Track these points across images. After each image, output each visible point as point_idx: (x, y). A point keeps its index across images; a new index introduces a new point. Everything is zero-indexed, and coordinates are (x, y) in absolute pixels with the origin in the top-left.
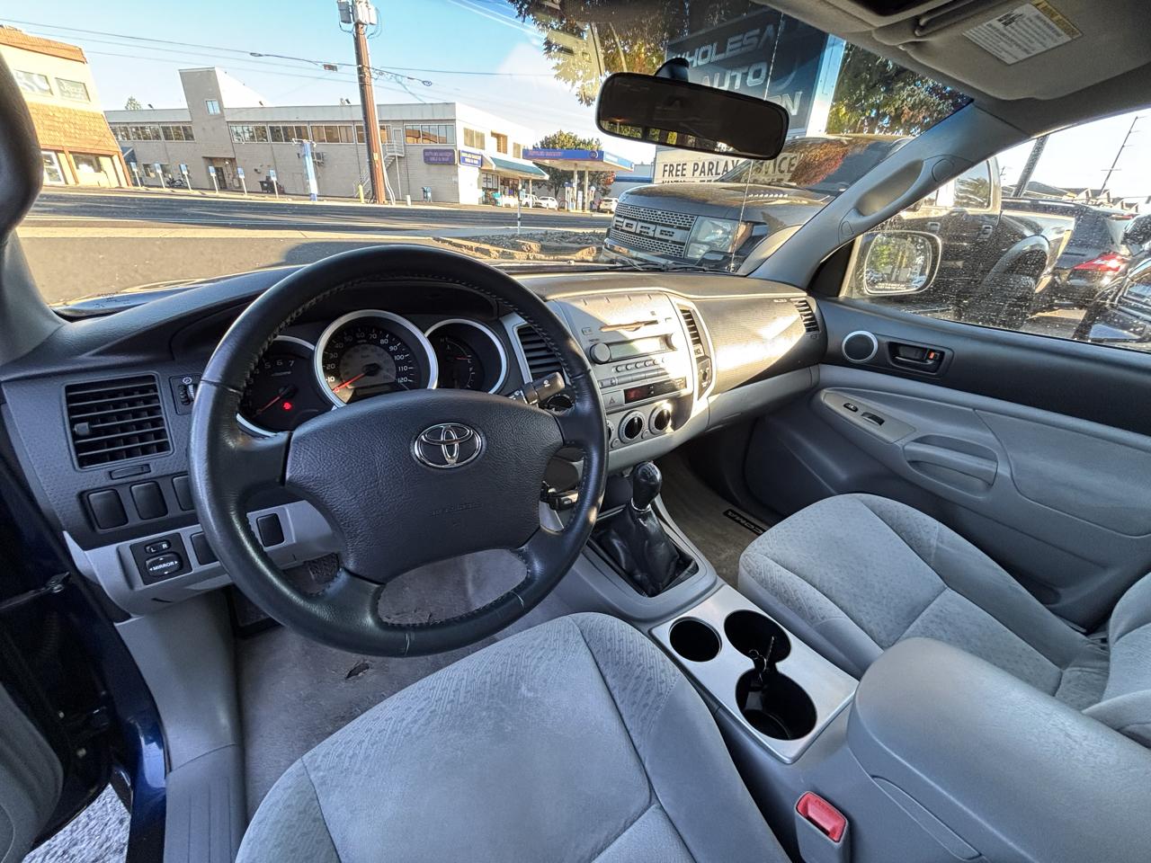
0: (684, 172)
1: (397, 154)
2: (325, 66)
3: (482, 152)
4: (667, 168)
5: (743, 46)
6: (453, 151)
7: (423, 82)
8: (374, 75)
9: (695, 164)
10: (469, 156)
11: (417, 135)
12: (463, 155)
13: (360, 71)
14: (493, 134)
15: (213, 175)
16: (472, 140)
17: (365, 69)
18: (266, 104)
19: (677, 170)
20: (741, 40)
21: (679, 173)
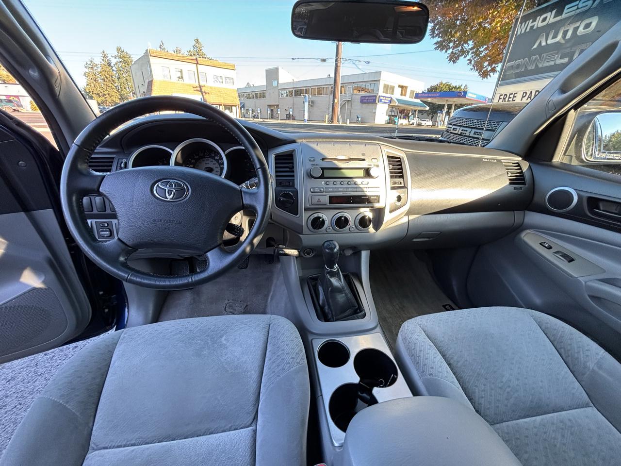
0: (514, 99)
1: (347, 99)
2: (321, 60)
3: (392, 96)
4: (502, 97)
5: (578, 8)
6: (376, 96)
7: (366, 62)
8: (343, 62)
9: (524, 93)
10: (384, 98)
11: (359, 89)
12: (381, 98)
13: (336, 60)
14: (400, 86)
15: (269, 112)
16: (387, 90)
17: (339, 59)
18: (295, 81)
19: (509, 98)
20: (578, 5)
21: (511, 99)
